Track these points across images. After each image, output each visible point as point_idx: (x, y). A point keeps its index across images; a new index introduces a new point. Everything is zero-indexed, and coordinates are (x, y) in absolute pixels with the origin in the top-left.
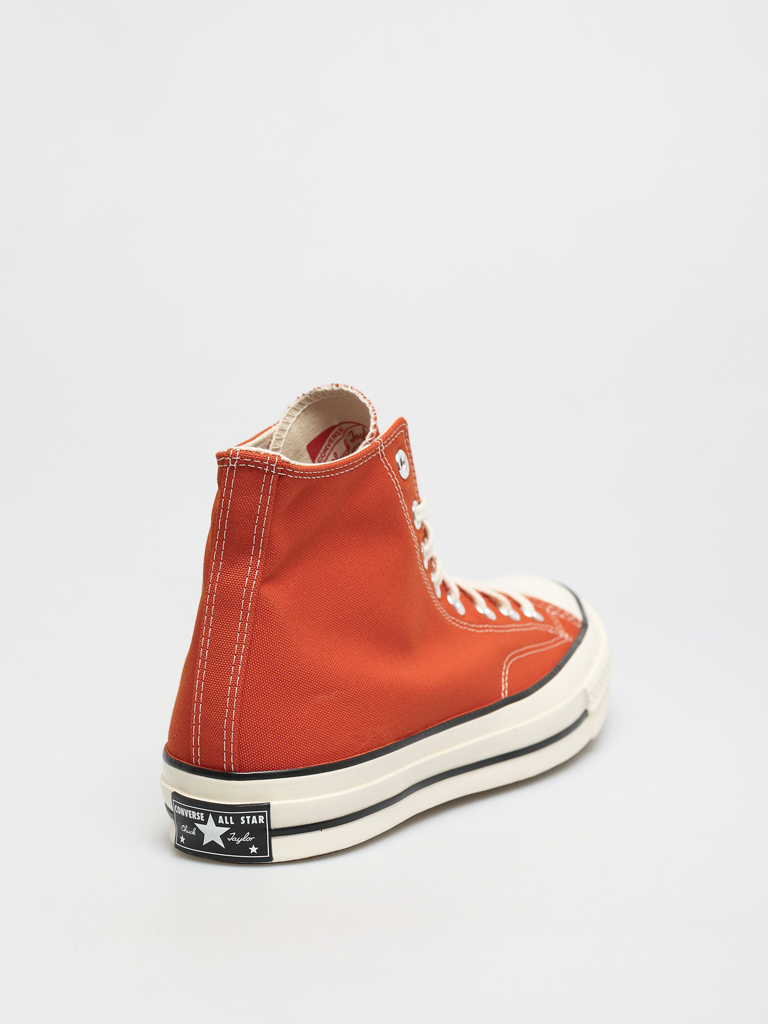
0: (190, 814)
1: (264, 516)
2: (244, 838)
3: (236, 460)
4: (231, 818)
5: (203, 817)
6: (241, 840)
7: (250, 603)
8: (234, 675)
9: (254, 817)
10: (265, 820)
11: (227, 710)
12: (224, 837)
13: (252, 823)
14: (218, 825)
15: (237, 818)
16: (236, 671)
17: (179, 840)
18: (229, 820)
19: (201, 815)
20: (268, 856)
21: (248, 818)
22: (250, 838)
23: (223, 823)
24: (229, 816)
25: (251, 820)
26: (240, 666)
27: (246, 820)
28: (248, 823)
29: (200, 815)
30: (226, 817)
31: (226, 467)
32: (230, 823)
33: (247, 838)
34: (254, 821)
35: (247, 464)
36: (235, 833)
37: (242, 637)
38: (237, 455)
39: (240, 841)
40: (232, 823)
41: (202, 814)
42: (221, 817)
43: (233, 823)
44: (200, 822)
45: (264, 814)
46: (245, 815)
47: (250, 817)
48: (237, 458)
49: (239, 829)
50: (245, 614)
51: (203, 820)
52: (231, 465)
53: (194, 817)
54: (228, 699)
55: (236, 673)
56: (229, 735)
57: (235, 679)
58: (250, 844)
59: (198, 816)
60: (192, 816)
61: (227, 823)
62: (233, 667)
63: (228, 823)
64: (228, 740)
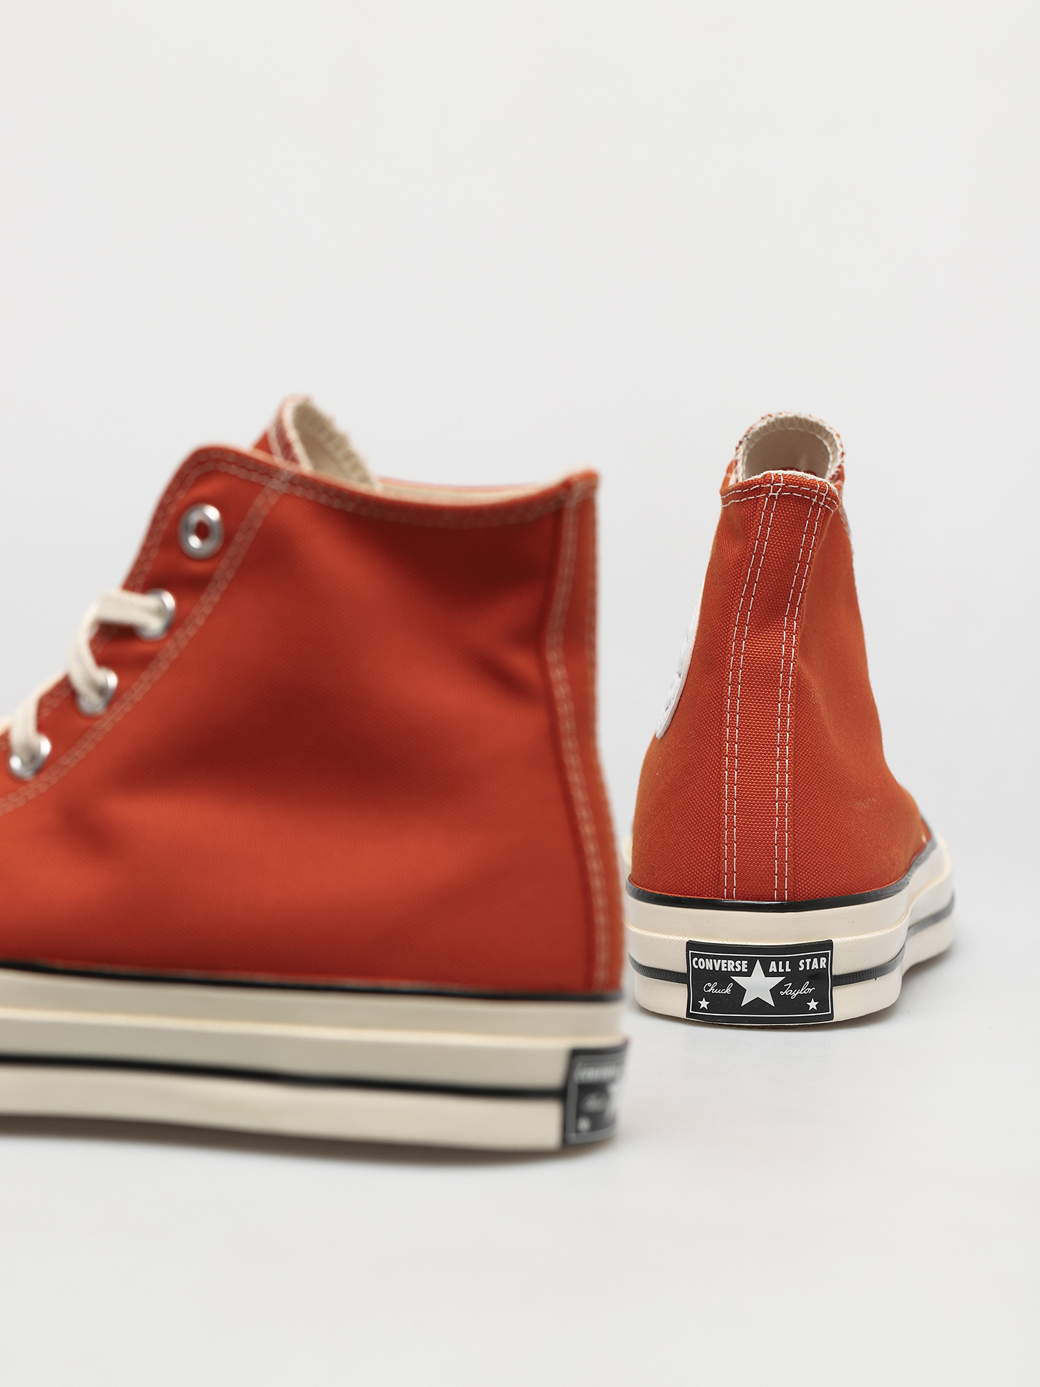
0: (724, 965)
1: (806, 563)
2: (802, 990)
3: (779, 486)
4: (788, 962)
5: (746, 966)
6: (797, 993)
7: (790, 678)
8: (781, 772)
9: (815, 960)
10: (827, 964)
11: (777, 818)
12: (774, 991)
13: (813, 968)
14: (768, 974)
15: (794, 963)
16: (783, 766)
17: (696, 1006)
18: (784, 967)
19: (743, 964)
20: (830, 1012)
21: (808, 961)
22: (809, 989)
23: (775, 971)
24: (784, 960)
25: (811, 963)
26: (787, 760)
27: (805, 964)
28: (808, 968)
29: (741, 965)
30: (781, 963)
31: (764, 498)
32: (785, 970)
33: (806, 989)
34: (815, 966)
35: (792, 493)
36: (790, 984)
37: (784, 723)
38: (782, 481)
39: (796, 995)
40: (788, 970)
41: (744, 962)
42: (773, 963)
43: (790, 970)
44: (741, 974)
45: (826, 955)
46: (805, 958)
47: (810, 960)
48: (782, 484)
49: (795, 978)
50: (785, 693)
51: (746, 970)
52: (771, 494)
53: (731, 968)
54: (777, 804)
55: (783, 769)
56: (782, 851)
57: (782, 778)
58: (808, 998)
59: (737, 965)
60: (726, 967)
61: (781, 970)
62: (778, 762)
63: (783, 970)
64: (781, 858)
